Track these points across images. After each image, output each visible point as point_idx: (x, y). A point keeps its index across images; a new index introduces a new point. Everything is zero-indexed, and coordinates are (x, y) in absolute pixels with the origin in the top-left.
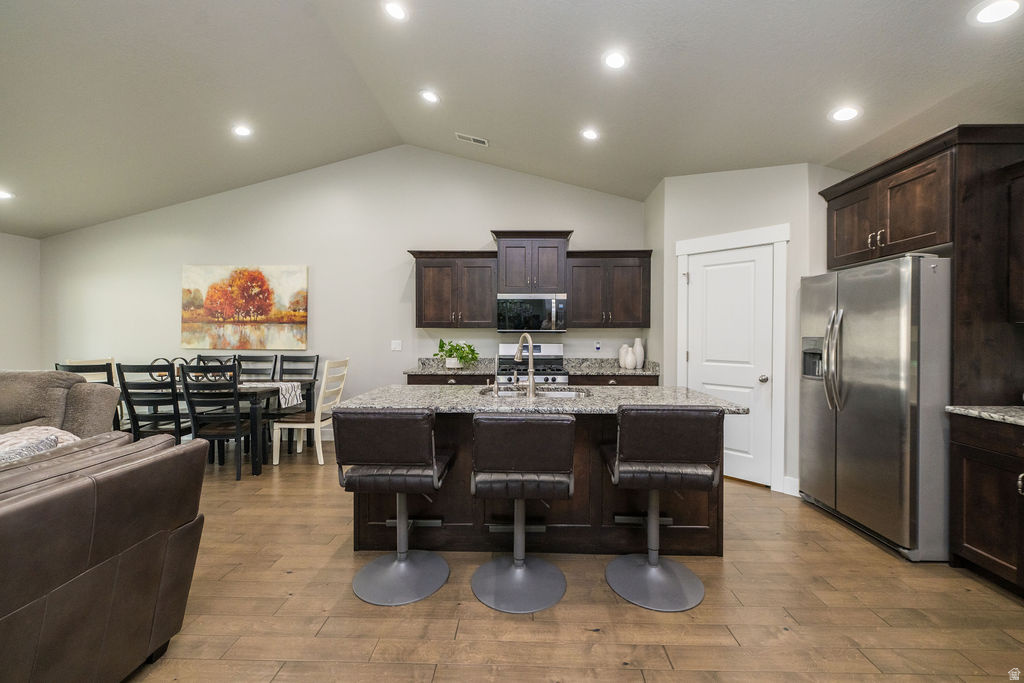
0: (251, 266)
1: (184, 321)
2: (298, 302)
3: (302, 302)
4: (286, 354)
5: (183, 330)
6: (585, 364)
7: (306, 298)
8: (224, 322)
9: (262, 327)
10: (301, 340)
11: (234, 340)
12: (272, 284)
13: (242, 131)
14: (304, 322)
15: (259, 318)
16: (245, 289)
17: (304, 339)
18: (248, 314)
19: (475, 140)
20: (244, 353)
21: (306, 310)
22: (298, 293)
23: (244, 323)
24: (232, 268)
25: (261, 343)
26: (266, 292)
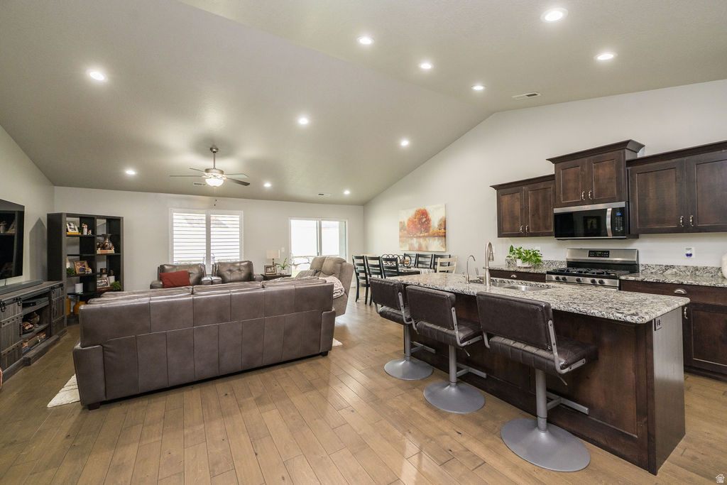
0: (422, 208)
1: (400, 237)
2: (441, 225)
3: (444, 224)
4: (437, 254)
5: (400, 241)
6: (669, 272)
7: (445, 222)
8: (413, 237)
9: (427, 239)
10: (442, 246)
11: (416, 246)
12: (431, 216)
13: (405, 143)
14: (445, 236)
15: (426, 234)
16: (420, 219)
17: (445, 245)
18: (421, 233)
19: (528, 96)
20: (420, 253)
21: (445, 229)
22: (441, 220)
23: (420, 237)
24: (415, 209)
25: (427, 247)
26: (428, 220)
